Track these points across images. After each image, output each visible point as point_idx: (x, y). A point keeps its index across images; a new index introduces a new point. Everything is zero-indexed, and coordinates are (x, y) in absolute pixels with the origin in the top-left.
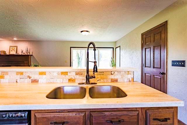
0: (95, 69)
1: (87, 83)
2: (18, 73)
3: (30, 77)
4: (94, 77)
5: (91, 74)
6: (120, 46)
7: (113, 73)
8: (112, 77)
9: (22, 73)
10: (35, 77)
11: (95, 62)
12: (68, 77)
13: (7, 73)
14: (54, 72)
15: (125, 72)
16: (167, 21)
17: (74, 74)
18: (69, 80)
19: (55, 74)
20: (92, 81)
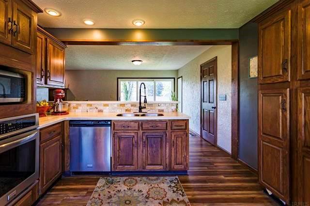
0: (145, 102)
1: (139, 112)
2: (88, 105)
3: (97, 108)
4: (145, 108)
5: (143, 105)
6: (182, 77)
7: (160, 105)
8: (160, 108)
9: (91, 105)
10: (100, 108)
11: (145, 97)
12: (125, 108)
13: (80, 105)
14: (114, 104)
15: (169, 104)
16: (216, 57)
17: (130, 105)
18: (126, 110)
19: (116, 106)
20: (143, 110)
